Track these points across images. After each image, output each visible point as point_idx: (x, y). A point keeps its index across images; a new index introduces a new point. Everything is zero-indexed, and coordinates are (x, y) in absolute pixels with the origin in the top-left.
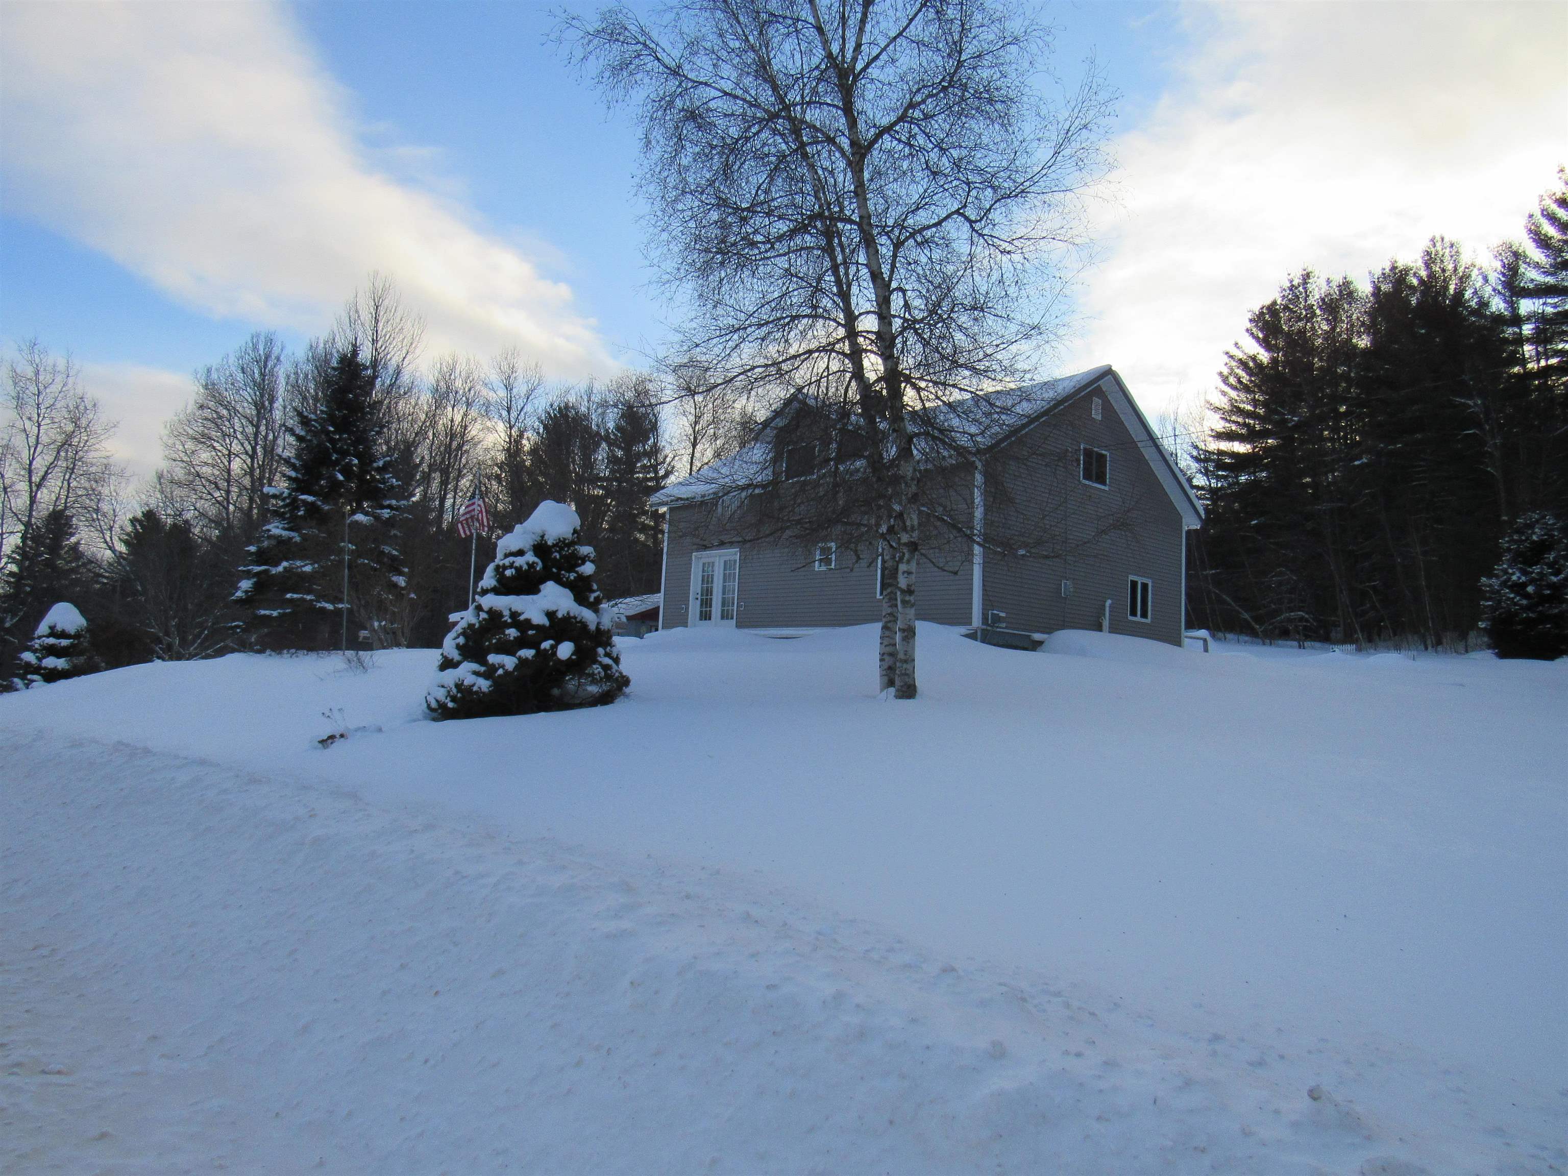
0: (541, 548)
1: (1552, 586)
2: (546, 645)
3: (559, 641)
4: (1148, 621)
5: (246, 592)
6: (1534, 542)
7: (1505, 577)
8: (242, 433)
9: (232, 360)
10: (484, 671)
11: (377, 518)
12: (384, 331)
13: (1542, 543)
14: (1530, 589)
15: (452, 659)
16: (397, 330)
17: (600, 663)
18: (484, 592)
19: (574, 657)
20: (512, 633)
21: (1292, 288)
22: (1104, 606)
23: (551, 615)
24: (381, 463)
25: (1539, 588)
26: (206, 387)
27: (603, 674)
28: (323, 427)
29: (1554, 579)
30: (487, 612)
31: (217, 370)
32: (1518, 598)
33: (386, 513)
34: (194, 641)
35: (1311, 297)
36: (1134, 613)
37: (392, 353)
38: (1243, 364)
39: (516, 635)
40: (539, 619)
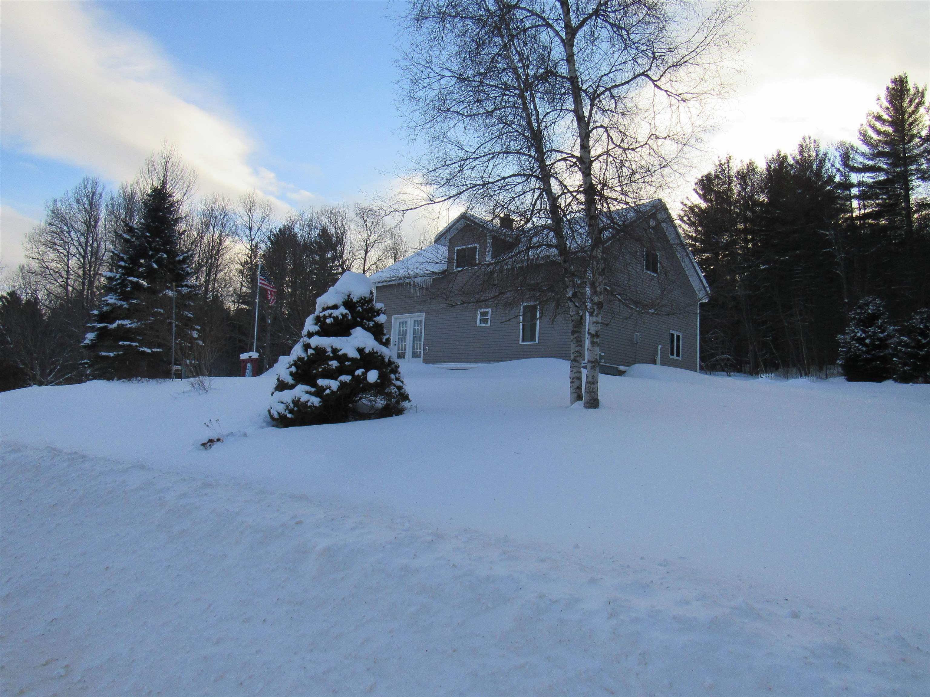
0: (348, 304)
1: (880, 339)
2: (359, 372)
3: (367, 370)
4: (680, 358)
5: (92, 340)
6: (869, 314)
7: (853, 334)
8: (77, 241)
9: (71, 194)
10: (314, 391)
11: (179, 293)
12: (171, 177)
13: (874, 314)
14: (867, 341)
15: (288, 383)
16: (179, 177)
17: (394, 385)
18: (310, 335)
19: (379, 381)
20: (334, 364)
21: (721, 165)
22: (657, 349)
23: (360, 351)
24: (181, 258)
25: (872, 341)
26: (53, 212)
27: (398, 393)
28: (143, 233)
29: (881, 335)
30: (314, 349)
31: (61, 201)
32: (861, 346)
33: (185, 290)
34: (50, 374)
35: (731, 171)
36: (672, 354)
37: (176, 192)
38: (692, 209)
39: (337, 365)
40: (353, 354)
